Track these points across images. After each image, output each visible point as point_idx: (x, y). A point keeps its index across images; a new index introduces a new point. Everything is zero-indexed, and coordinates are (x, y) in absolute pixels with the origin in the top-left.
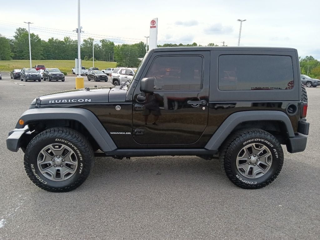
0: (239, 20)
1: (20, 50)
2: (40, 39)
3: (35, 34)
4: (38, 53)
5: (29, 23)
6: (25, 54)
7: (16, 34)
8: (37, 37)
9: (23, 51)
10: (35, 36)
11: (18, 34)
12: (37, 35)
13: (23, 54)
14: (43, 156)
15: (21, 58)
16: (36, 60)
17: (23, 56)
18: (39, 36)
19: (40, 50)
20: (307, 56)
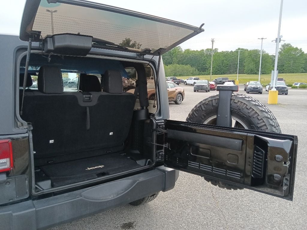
1: (282, 64)
2: (303, 52)
3: (299, 48)
4: (299, 66)
5: (262, 39)
6: (285, 68)
7: (280, 50)
8: (301, 50)
9: (283, 66)
10: (298, 49)
11: (282, 50)
12: (301, 49)
13: (284, 68)
15: (281, 72)
16: (296, 73)
17: (283, 69)
18: (302, 49)
19: (301, 63)
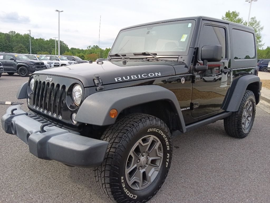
0: (57, 11)
14: (132, 158)
20: (94, 46)
